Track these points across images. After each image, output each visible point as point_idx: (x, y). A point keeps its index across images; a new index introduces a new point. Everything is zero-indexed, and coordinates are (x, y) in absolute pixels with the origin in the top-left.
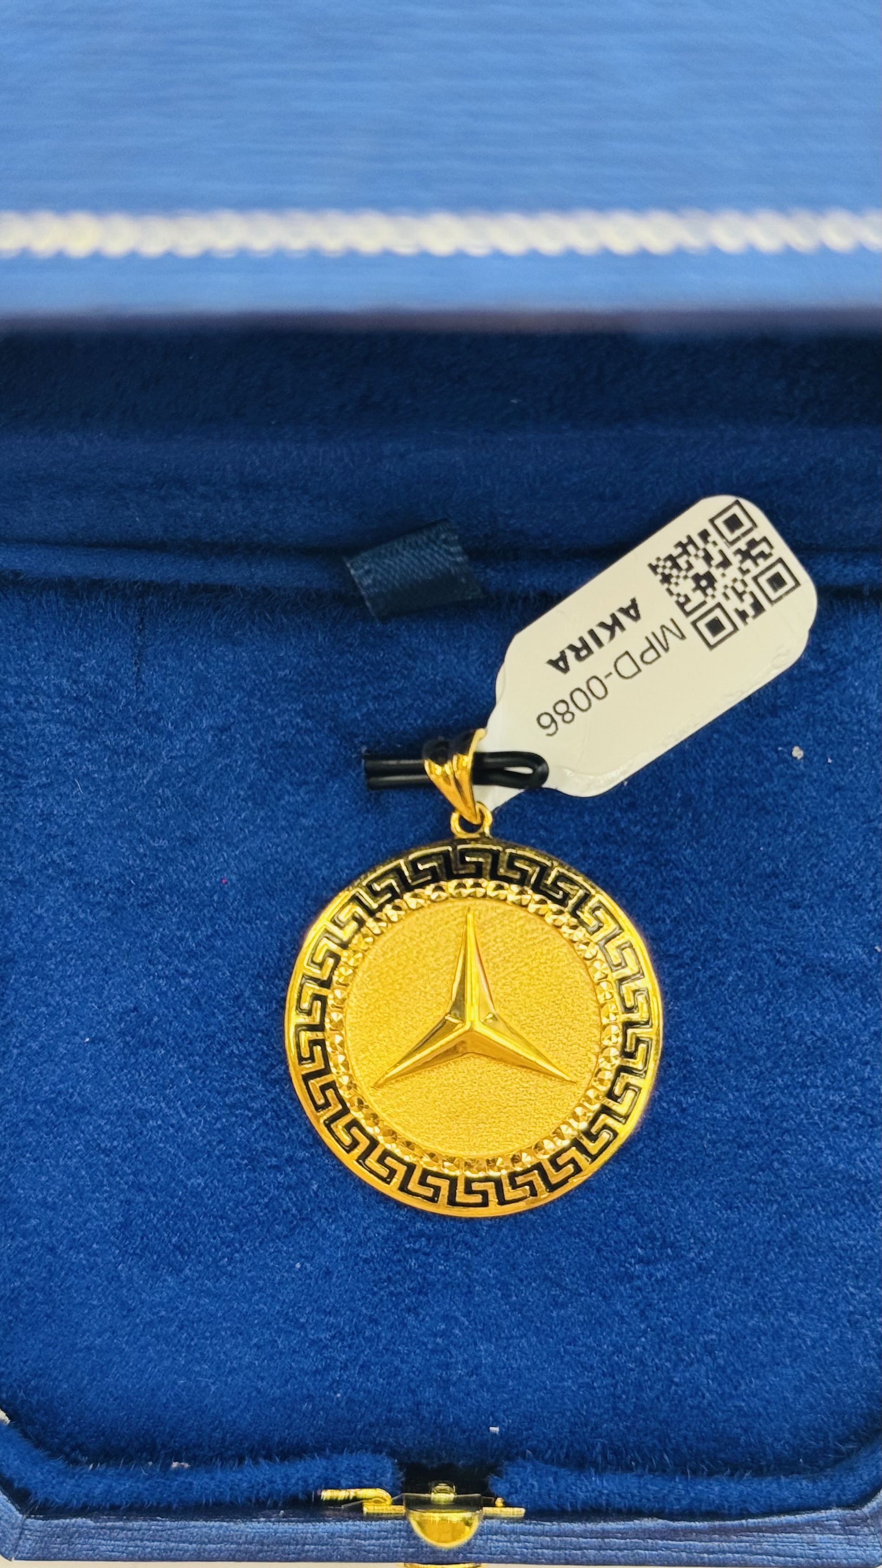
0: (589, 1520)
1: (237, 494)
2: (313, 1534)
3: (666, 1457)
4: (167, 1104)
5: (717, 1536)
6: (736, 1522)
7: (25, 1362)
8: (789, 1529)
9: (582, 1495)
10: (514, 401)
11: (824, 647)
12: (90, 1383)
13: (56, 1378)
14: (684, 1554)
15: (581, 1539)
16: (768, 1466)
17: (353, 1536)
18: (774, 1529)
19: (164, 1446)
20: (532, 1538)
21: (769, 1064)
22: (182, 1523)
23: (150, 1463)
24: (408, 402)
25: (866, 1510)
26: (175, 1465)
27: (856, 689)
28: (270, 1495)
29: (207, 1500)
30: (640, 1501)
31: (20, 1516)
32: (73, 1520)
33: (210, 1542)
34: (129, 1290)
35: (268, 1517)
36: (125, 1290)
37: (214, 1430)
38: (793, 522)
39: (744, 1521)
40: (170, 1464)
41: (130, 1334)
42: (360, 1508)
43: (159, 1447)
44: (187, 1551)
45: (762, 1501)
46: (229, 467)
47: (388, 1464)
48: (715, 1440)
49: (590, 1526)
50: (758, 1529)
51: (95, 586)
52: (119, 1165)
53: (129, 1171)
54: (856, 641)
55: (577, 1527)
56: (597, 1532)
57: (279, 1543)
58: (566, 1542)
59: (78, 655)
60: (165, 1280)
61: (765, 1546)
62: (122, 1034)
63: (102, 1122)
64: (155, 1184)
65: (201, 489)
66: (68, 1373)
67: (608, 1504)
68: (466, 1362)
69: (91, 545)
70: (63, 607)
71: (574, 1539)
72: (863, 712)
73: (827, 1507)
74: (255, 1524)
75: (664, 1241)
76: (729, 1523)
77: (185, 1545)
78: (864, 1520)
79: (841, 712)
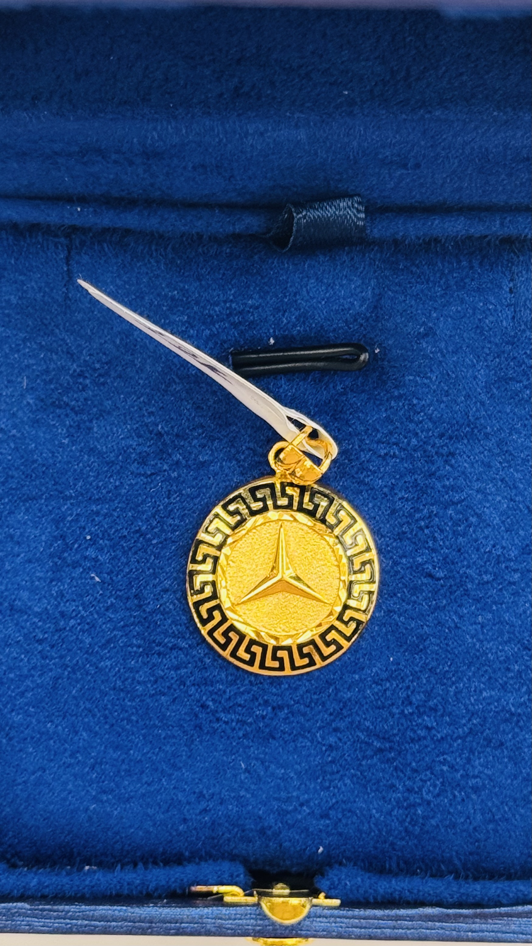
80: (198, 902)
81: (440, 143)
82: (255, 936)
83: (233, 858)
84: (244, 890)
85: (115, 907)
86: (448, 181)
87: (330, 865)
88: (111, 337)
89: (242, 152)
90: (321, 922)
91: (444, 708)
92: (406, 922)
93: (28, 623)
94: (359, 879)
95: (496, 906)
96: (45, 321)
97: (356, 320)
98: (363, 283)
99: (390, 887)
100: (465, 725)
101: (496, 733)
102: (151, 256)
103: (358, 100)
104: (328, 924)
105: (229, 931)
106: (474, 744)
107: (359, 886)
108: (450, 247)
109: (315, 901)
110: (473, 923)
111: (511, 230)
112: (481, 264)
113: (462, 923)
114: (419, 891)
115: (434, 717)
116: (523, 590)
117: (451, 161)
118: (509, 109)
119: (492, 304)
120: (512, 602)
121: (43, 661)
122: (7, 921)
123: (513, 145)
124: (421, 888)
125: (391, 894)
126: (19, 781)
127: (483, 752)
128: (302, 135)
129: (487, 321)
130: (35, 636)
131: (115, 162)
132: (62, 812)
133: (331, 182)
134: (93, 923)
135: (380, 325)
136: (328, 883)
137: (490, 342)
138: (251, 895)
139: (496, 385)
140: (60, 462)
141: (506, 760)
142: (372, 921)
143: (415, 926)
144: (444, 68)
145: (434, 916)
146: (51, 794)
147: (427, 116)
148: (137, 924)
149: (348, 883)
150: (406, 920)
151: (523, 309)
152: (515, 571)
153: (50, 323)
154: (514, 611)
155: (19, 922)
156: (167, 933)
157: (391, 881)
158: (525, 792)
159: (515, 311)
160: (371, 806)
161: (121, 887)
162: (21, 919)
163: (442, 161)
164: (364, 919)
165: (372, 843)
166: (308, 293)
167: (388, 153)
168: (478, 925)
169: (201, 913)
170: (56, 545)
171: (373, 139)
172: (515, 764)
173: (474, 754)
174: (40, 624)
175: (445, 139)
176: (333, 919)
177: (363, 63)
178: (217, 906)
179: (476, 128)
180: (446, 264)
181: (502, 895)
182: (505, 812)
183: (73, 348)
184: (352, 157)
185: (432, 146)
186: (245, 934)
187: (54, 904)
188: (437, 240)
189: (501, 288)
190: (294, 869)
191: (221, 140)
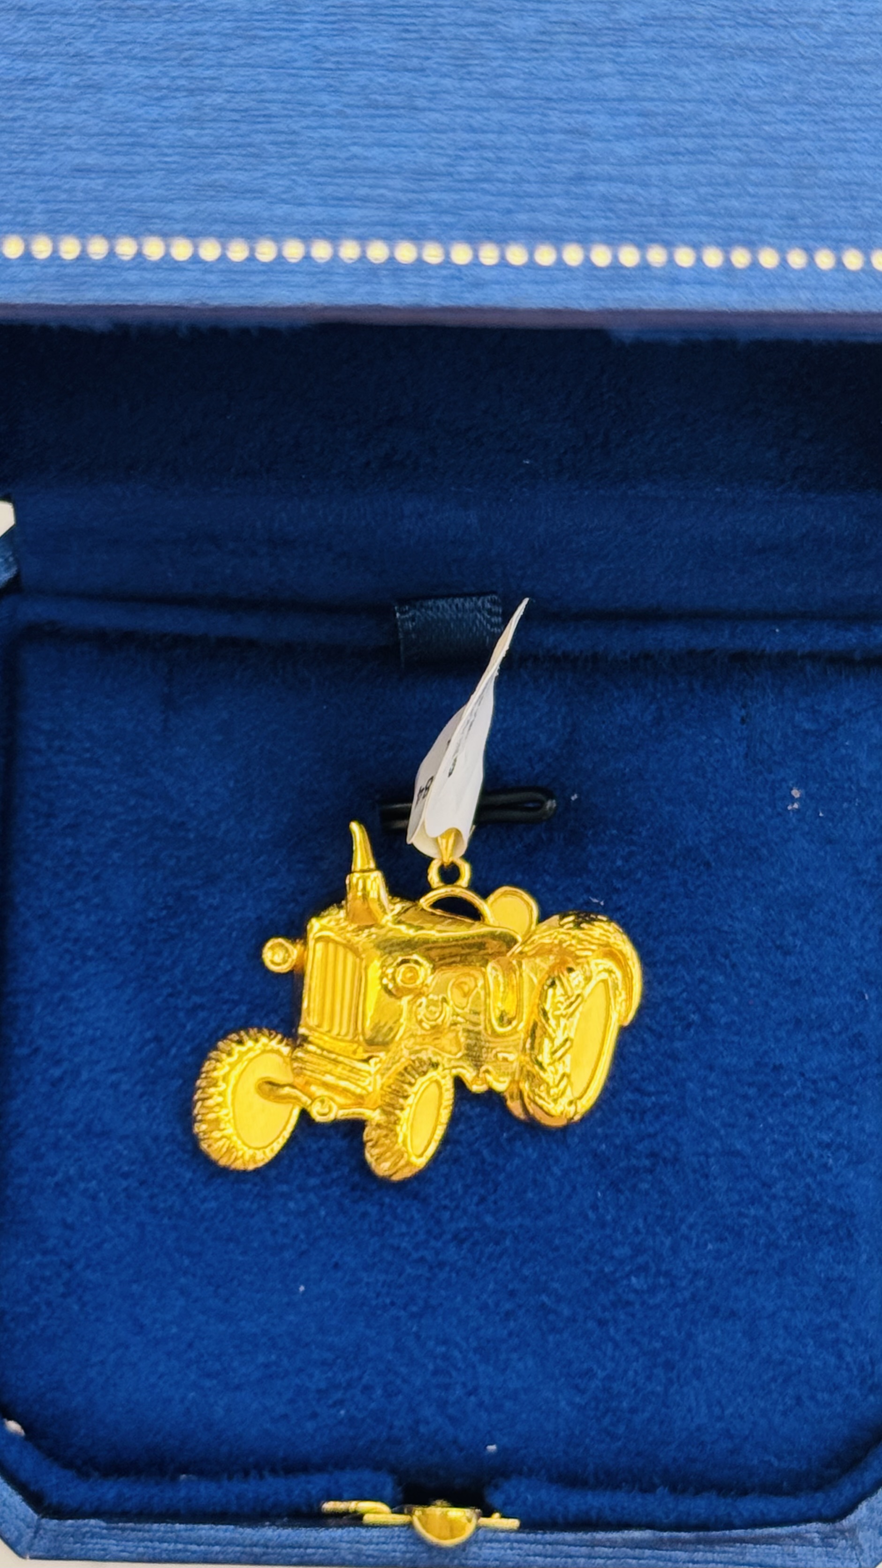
0: (579, 1530)
1: (265, 550)
3: (655, 1478)
5: (701, 1547)
6: (720, 1533)
7: (41, 1376)
8: (771, 1540)
9: (574, 1508)
10: (527, 462)
11: (816, 707)
13: (71, 1391)
15: (572, 1548)
16: (753, 1488)
17: (354, 1542)
18: (756, 1541)
19: (173, 1459)
20: (526, 1546)
21: (760, 1103)
22: (190, 1526)
23: (159, 1478)
24: (428, 461)
25: (846, 1523)
26: (183, 1476)
27: (847, 747)
28: (274, 1505)
29: (214, 1508)
30: (629, 1515)
31: (36, 1517)
32: (86, 1521)
33: (217, 1544)
35: (272, 1525)
36: (138, 1308)
37: (221, 1444)
38: (789, 590)
39: (727, 1532)
40: (179, 1476)
42: (360, 1518)
43: (168, 1461)
44: (194, 1552)
45: (746, 1515)
46: (259, 523)
47: (388, 1480)
48: (703, 1461)
49: (581, 1536)
50: (742, 1541)
51: (127, 637)
52: (136, 1188)
53: (146, 1195)
54: (847, 704)
55: (569, 1536)
56: (588, 1542)
57: (283, 1545)
58: (557, 1550)
59: (111, 702)
61: (748, 1558)
62: (142, 1063)
63: (120, 1147)
65: (232, 545)
66: (82, 1386)
67: (599, 1517)
68: (464, 1385)
69: (124, 599)
70: (95, 658)
71: (565, 1548)
72: (853, 770)
73: (808, 1520)
74: (260, 1529)
75: (658, 1270)
76: (714, 1533)
77: (194, 1547)
78: (842, 1532)
79: (832, 770)
80: (329, 1522)
81: (651, 529)
83: (377, 1467)
84: (391, 1507)
85: (219, 1527)
86: (662, 578)
87: (507, 1475)
88: (224, 778)
89: (396, 540)
90: (492, 1548)
91: (657, 1266)
92: (606, 1550)
93: (110, 1151)
94: (544, 1492)
95: (725, 1528)
96: (137, 757)
97: (541, 759)
98: (551, 710)
99: (585, 1504)
100: (685, 1289)
101: (726, 1299)
102: (276, 674)
103: (543, 472)
104: (503, 1552)
105: (370, 1560)
106: (697, 1313)
107: (544, 1502)
108: (665, 665)
109: (484, 1521)
110: (696, 1551)
111: (742, 643)
112: (704, 687)
113: (680, 1550)
114: (623, 1508)
115: (646, 1277)
116: (760, 1110)
117: (666, 553)
119: (717, 736)
120: (747, 1126)
121: (128, 1202)
122: (75, 1543)
123: (745, 532)
124: (626, 1505)
125: (587, 1512)
126: (95, 1359)
127: (709, 1324)
128: (472, 517)
129: (712, 760)
130: (119, 1168)
131: (233, 553)
132: (151, 1402)
134: (190, 1547)
135: (573, 764)
136: (503, 1497)
137: (716, 786)
138: (401, 1512)
139: (725, 841)
141: (739, 1335)
142: (560, 1547)
143: (619, 1554)
145: (644, 1541)
146: (136, 1378)
148: (248, 1549)
149: (529, 1497)
150: (605, 1546)
151: (758, 745)
152: (750, 1085)
153: (144, 761)
155: (90, 1546)
156: (287, 1562)
157: (586, 1495)
158: (765, 1378)
161: (228, 1502)
162: (95, 1541)
163: (654, 553)
164: (550, 1544)
165: (561, 1446)
167: (584, 543)
168: (701, 1553)
169: (333, 1534)
170: (148, 1049)
171: (564, 524)
172: (752, 1341)
173: (696, 1327)
174: (126, 1152)
175: (657, 524)
176: (508, 1545)
178: (354, 1525)
179: (696, 508)
180: (659, 686)
181: (733, 1514)
182: (738, 1405)
183: (173, 792)
184: (537, 547)
185: (640, 533)
187: (140, 1522)
188: (647, 656)
189: (730, 717)
190: (458, 1481)
191: (368, 524)
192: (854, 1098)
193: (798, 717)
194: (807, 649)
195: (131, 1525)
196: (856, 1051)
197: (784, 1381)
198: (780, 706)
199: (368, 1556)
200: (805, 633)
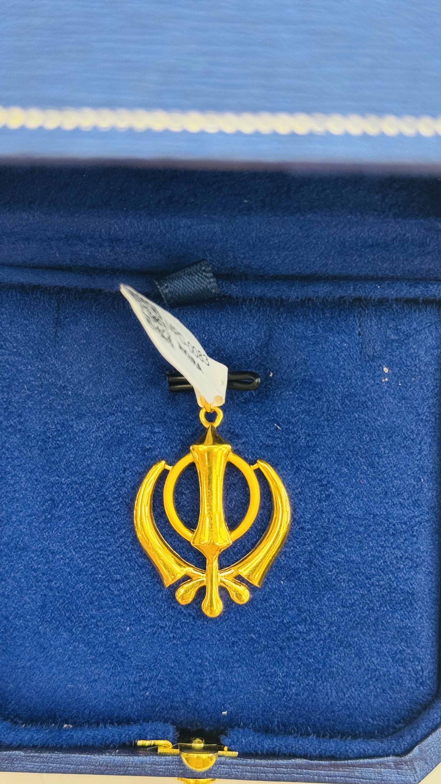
0: (269, 759)
1: (107, 244)
2: (132, 762)
3: (309, 728)
4: (65, 547)
5: (332, 768)
6: (343, 762)
8: (368, 766)
9: (267, 746)
10: (246, 201)
11: (399, 327)
12: (24, 684)
13: (7, 682)
14: (316, 777)
15: (265, 768)
16: (360, 734)
17: (153, 764)
18: (361, 766)
19: (60, 716)
20: (241, 767)
21: (365, 535)
22: (67, 755)
23: (53, 725)
24: (193, 200)
25: (407, 757)
26: (65, 726)
27: (414, 349)
28: (112, 742)
29: (81, 744)
30: (295, 750)
32: (14, 752)
33: (81, 765)
34: (44, 639)
35: (111, 753)
36: (42, 639)
37: (85, 709)
38: (385, 265)
39: (346, 761)
40: (62, 726)
41: (44, 661)
42: (156, 750)
43: (58, 717)
44: (69, 769)
45: (355, 751)
46: (103, 230)
47: (171, 728)
48: (334, 721)
49: (270, 762)
50: (353, 766)
51: (35, 288)
52: (41, 577)
53: (46, 580)
54: (415, 325)
55: (264, 762)
56: (273, 765)
57: (115, 766)
58: (258, 769)
59: (27, 322)
60: (62, 635)
61: (357, 774)
62: (44, 512)
63: (33, 555)
64: (59, 587)
65: (89, 241)
66: (13, 679)
67: (279, 751)
68: (211, 679)
69: (33, 268)
70: (19, 298)
71: (262, 768)
72: (417, 361)
73: (388, 756)
74: (104, 756)
75: (311, 622)
76: (338, 762)
77: (69, 766)
78: (406, 762)
79: (406, 360)
80: (140, 752)
81: (312, 235)
82: (178, 777)
83: (165, 721)
84: (172, 744)
85: (83, 755)
86: (318, 259)
87: (232, 727)
88: (87, 363)
89: (176, 239)
90: (224, 768)
91: (311, 619)
93: (27, 558)
94: (251, 738)
95: (345, 759)
96: (41, 352)
97: (253, 353)
98: (258, 327)
99: (272, 744)
100: (325, 631)
101: (347, 637)
102: (114, 308)
103: (254, 206)
104: (229, 769)
105: (161, 773)
106: (332, 644)
107: (251, 743)
108: (318, 304)
109: (220, 753)
110: (329, 771)
111: (360, 293)
112: (339, 315)
113: (322, 770)
114: (292, 747)
115: (305, 625)
116: (366, 539)
117: (320, 246)
118: (358, 214)
119: (346, 343)
120: (359, 547)
121: (37, 584)
122: (8, 764)
123: (363, 236)
124: (294, 745)
125: (273, 749)
126: (19, 666)
127: (338, 650)
128: (217, 228)
129: (343, 355)
130: (32, 567)
131: (90, 245)
132: (49, 687)
133: (238, 259)
134: (67, 766)
135: (270, 356)
136: (230, 740)
137: (344, 369)
138: (176, 748)
139: (349, 398)
140: (50, 448)
141: (353, 656)
143: (289, 772)
144: (314, 185)
145: (302, 765)
146: (41, 675)
147: (302, 218)
148: (97, 767)
149: (243, 740)
150: (283, 768)
151: (367, 346)
152: (361, 525)
153: (44, 353)
154: (360, 553)
155: (17, 765)
156: (118, 773)
157: (273, 739)
158: (366, 678)
159: (362, 348)
160: (261, 687)
161: (88, 741)
162: (18, 762)
163: (314, 246)
164: (254, 766)
165: (260, 712)
166: (221, 333)
167: (276, 241)
169: (141, 759)
170: (47, 504)
171: (266, 232)
172: (360, 659)
173: (331, 652)
174: (35, 558)
175: (315, 232)
176: (232, 766)
177: (258, 181)
178: (153, 755)
179: (336, 225)
180: (315, 315)
181: (349, 751)
182: (352, 692)
183: (60, 370)
184: (251, 243)
185: (307, 236)
186: (172, 775)
187: (41, 752)
188: (310, 300)
189: (353, 332)
190: (207, 729)
191: (161, 231)
192: (415, 533)
193: (389, 332)
194: (394, 297)
195: (37, 754)
196: (416, 509)
197: (377, 680)
198: (379, 326)
199: (160, 772)
200: (394, 289)
